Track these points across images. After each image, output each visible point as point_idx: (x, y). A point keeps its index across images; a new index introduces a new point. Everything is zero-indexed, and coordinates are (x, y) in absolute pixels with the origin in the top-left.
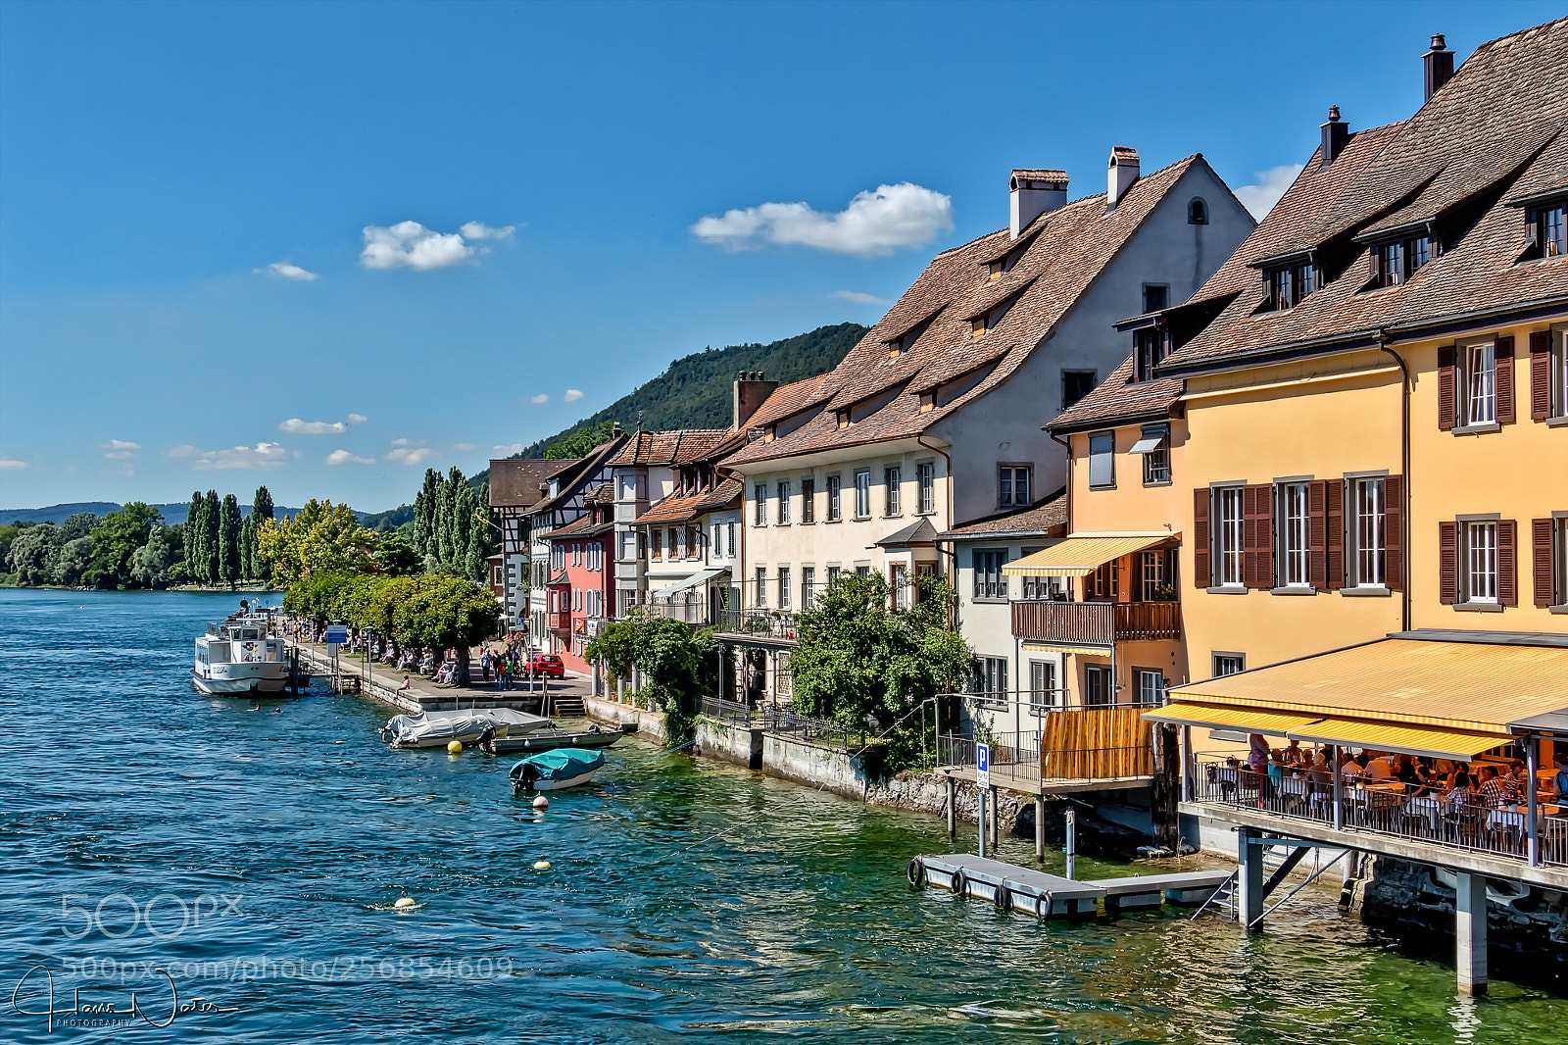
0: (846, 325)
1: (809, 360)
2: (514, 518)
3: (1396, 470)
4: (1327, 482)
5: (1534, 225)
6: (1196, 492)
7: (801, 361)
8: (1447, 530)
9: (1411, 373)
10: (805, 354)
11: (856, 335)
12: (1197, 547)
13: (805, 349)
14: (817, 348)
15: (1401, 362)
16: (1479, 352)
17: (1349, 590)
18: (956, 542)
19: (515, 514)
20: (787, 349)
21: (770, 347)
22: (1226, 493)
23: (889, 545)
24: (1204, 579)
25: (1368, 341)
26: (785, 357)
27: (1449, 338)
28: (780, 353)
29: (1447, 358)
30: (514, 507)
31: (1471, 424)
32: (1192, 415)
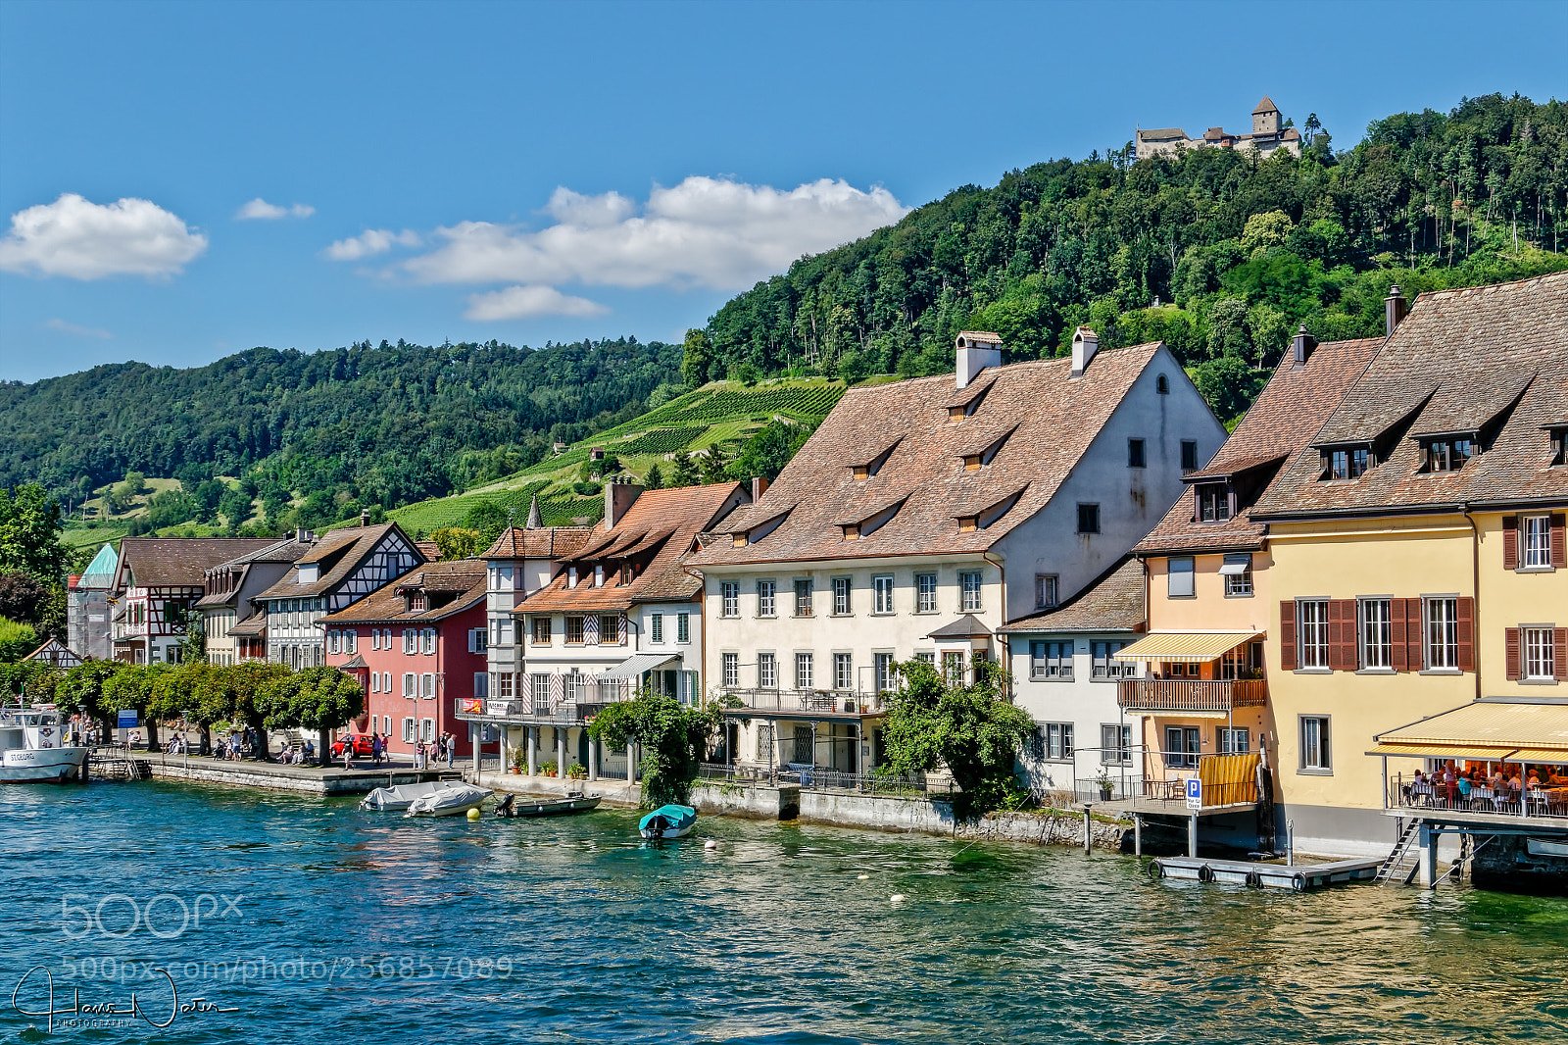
0: (132, 364)
1: (86, 403)
2: (160, 599)
3: (1468, 592)
4: (1407, 600)
5: (1557, 442)
6: (1283, 604)
7: (78, 403)
8: (1512, 635)
9: (1479, 531)
10: (83, 396)
11: (143, 375)
12: (1283, 640)
13: (81, 390)
14: (96, 389)
15: (1473, 524)
16: (1531, 521)
17: (1425, 671)
18: (1009, 635)
19: (160, 595)
20: (58, 388)
21: (36, 385)
22: (1307, 605)
23: (938, 637)
24: (1289, 662)
25: (1455, 509)
26: (57, 398)
27: (1512, 512)
28: (49, 394)
29: (1510, 524)
30: (161, 587)
31: (1527, 566)
32: (1274, 548)
